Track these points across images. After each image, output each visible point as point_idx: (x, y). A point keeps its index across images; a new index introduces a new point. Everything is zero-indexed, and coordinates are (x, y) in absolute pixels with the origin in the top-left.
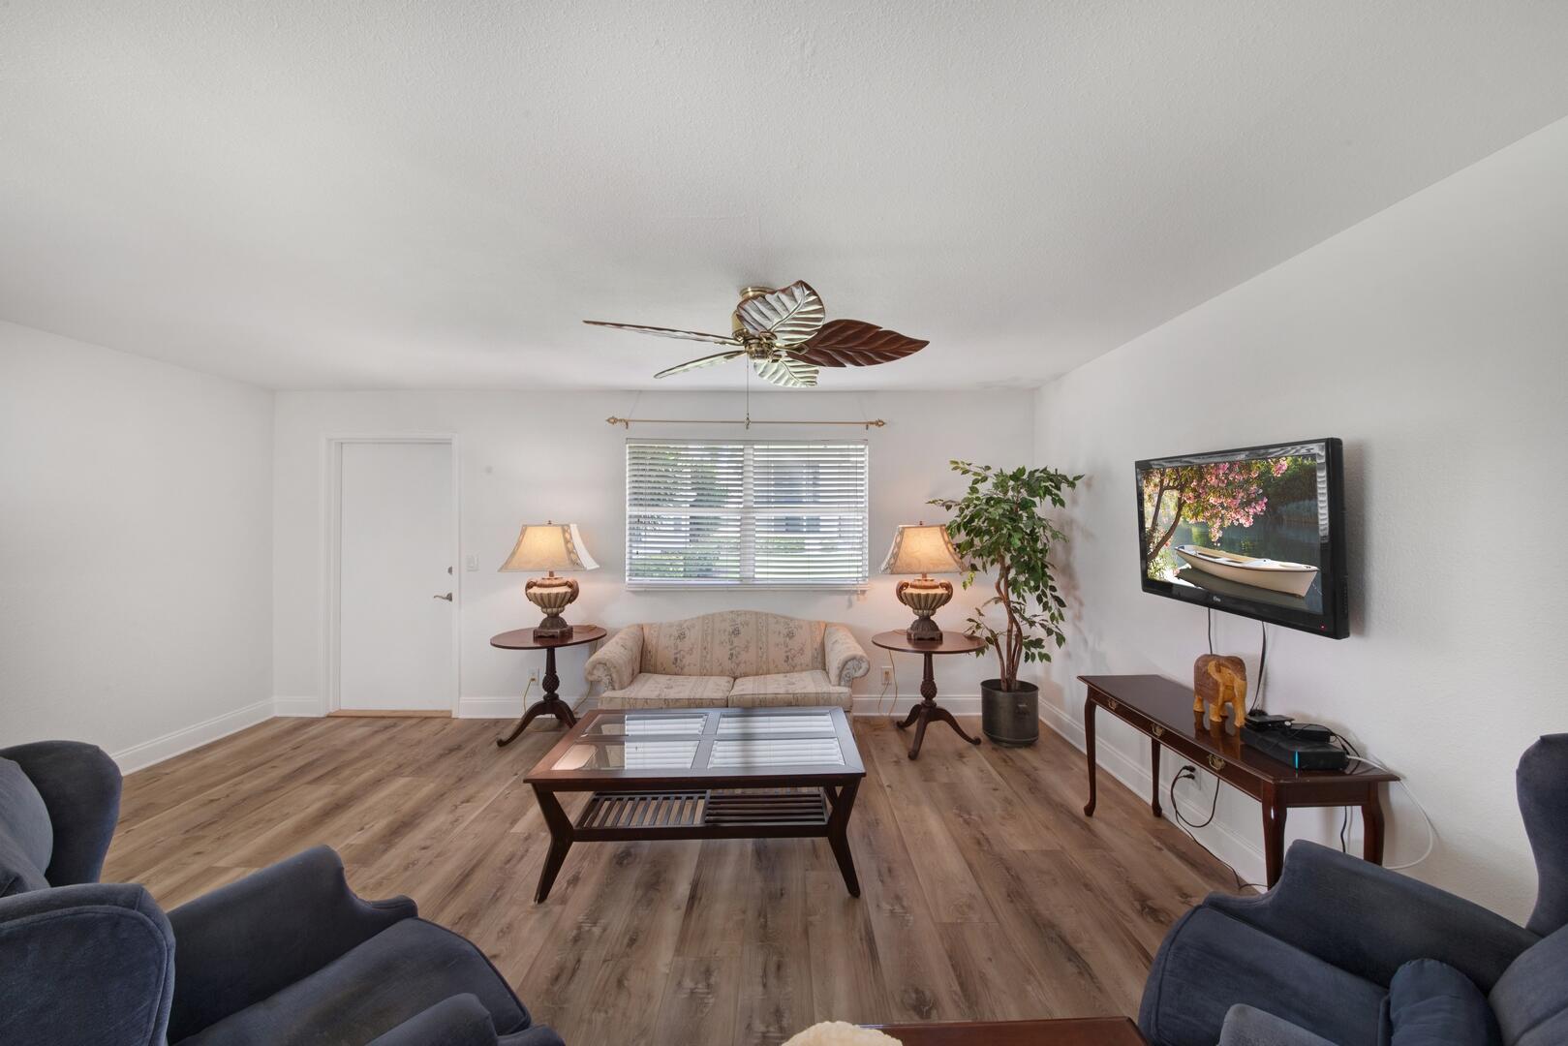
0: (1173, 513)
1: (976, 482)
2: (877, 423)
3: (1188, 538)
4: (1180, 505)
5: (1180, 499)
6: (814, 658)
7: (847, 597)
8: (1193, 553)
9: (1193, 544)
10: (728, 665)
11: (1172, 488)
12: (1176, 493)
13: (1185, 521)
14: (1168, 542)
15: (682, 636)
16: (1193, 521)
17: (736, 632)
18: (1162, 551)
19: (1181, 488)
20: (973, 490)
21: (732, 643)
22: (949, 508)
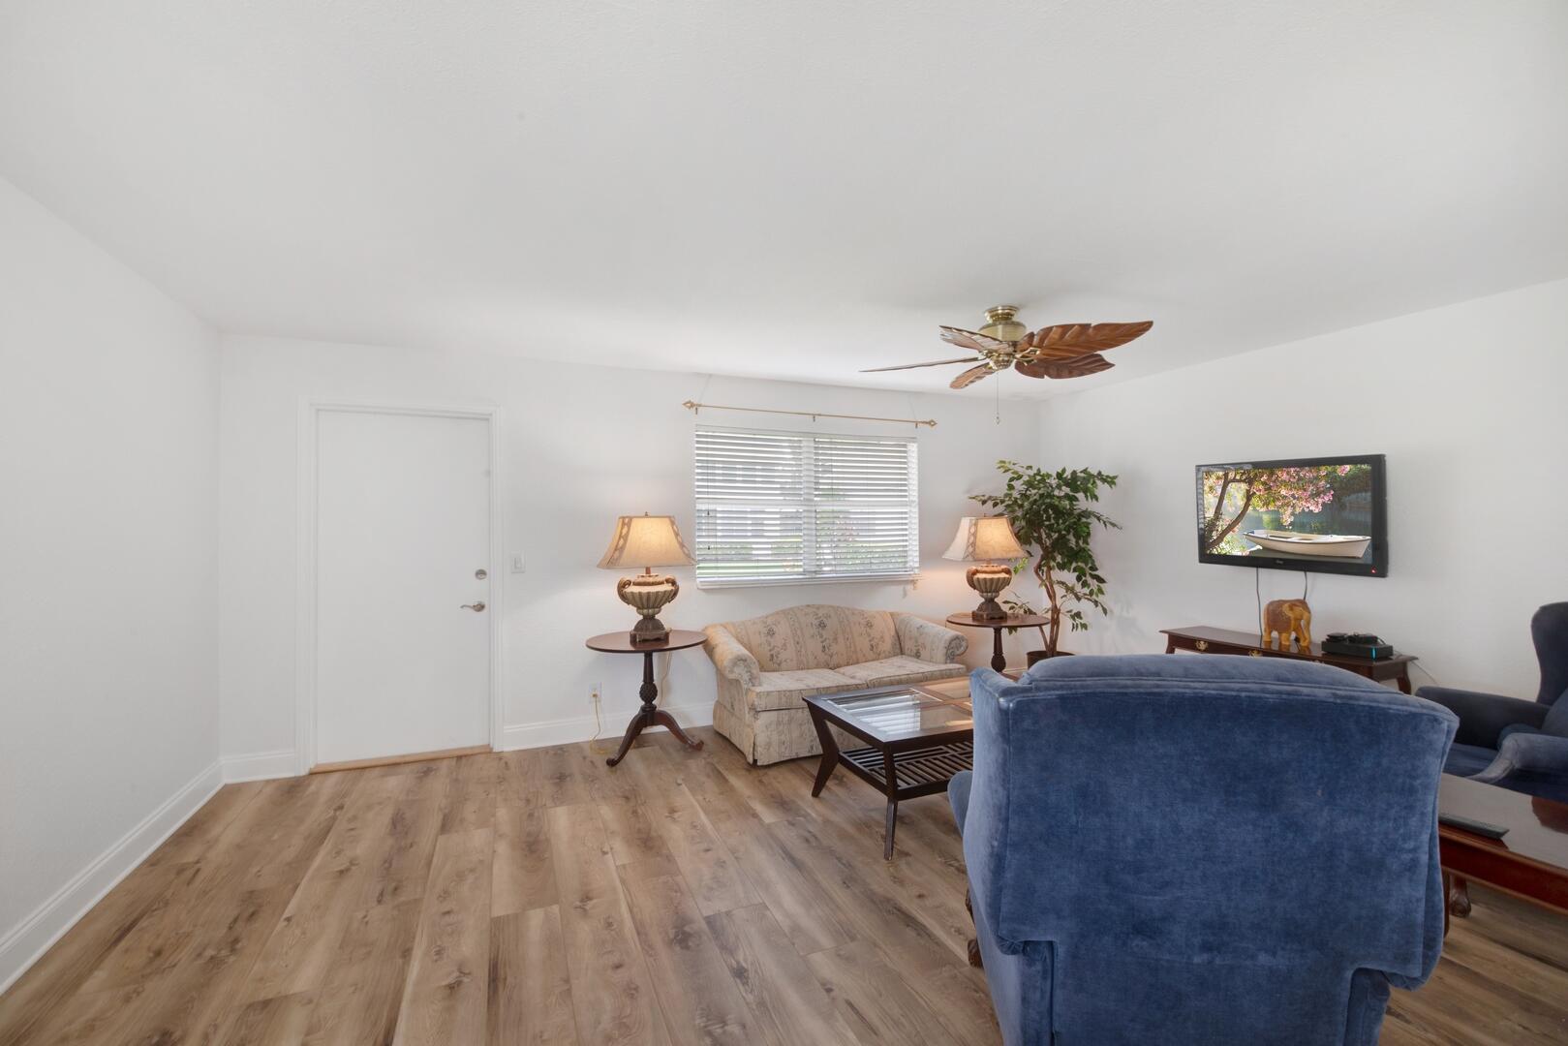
0: (1241, 503)
1: (1012, 480)
2: (929, 423)
3: (1258, 523)
4: (1249, 496)
5: (1248, 491)
6: (894, 645)
7: (901, 587)
8: (1264, 536)
9: (1264, 528)
10: (822, 658)
11: (1240, 481)
12: (1244, 486)
13: (1255, 509)
14: (1236, 529)
15: (771, 633)
16: (1264, 509)
17: (822, 625)
18: (1228, 537)
19: (1250, 482)
20: (1011, 487)
21: (821, 637)
22: (984, 502)
